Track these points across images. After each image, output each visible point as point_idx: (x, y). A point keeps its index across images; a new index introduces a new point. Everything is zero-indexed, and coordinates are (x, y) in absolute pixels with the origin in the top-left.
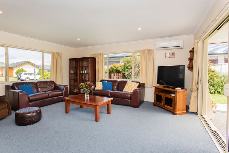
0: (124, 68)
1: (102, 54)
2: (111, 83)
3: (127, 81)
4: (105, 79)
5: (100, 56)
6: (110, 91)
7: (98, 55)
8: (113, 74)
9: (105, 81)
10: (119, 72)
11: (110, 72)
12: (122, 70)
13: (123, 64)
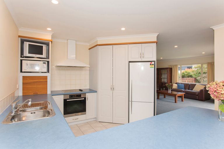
0: (197, 73)
1: (177, 65)
2: (183, 85)
3: (196, 84)
4: (179, 82)
5: (175, 67)
6: (183, 90)
7: (173, 66)
8: (186, 79)
9: (179, 83)
10: (191, 76)
11: (183, 77)
12: (195, 75)
13: (196, 69)
